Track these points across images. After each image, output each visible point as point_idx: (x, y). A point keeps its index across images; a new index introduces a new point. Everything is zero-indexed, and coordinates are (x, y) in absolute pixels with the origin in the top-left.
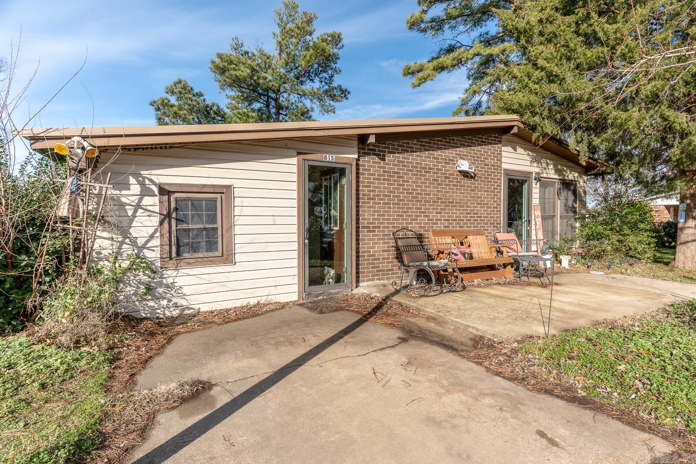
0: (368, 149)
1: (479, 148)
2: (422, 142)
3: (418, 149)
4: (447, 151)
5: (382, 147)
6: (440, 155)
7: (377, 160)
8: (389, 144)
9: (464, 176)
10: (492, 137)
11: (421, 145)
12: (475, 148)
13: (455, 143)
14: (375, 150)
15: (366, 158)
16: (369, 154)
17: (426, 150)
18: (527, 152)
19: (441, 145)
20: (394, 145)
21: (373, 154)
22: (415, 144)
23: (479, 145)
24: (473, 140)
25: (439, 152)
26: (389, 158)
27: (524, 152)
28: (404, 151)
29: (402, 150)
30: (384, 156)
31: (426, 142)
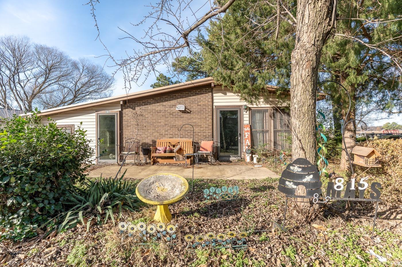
0: (127, 106)
1: (194, 97)
2: (156, 99)
3: (154, 102)
4: (171, 101)
5: (134, 104)
6: (166, 104)
7: (132, 110)
8: (137, 103)
9: (182, 112)
10: (203, 90)
11: (154, 101)
12: (191, 98)
13: (177, 97)
14: (130, 106)
15: (127, 110)
16: (128, 108)
17: (157, 103)
18: (237, 94)
19: (167, 99)
20: (140, 103)
21: (129, 108)
22: (152, 101)
23: (193, 96)
24: (189, 94)
25: (166, 103)
26: (137, 109)
27: (234, 95)
28: (145, 105)
29: (144, 104)
30: (135, 108)
31: (158, 99)
